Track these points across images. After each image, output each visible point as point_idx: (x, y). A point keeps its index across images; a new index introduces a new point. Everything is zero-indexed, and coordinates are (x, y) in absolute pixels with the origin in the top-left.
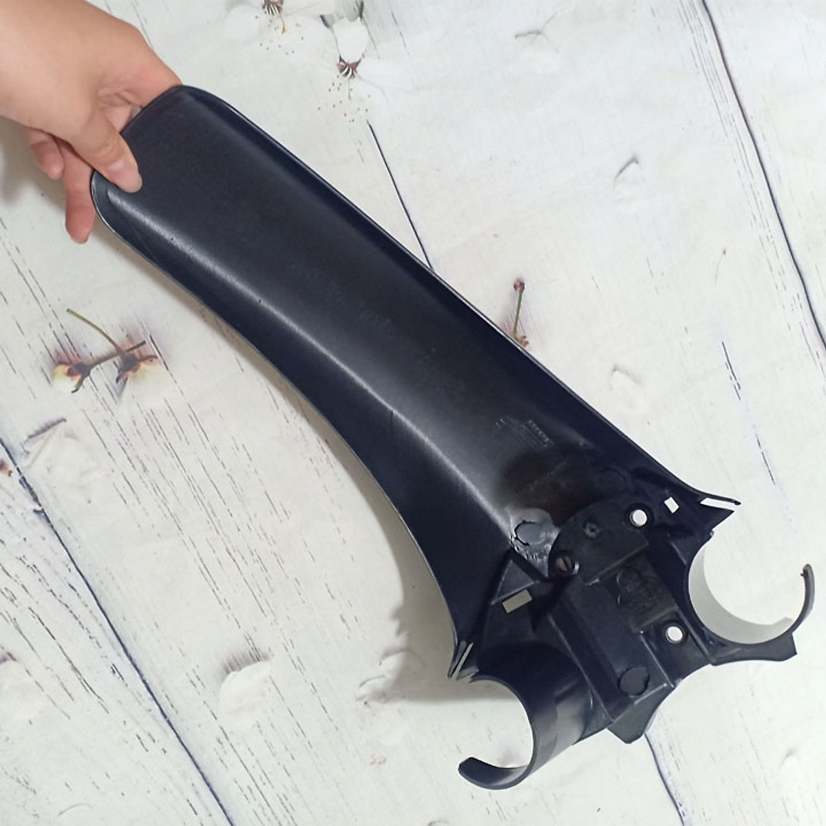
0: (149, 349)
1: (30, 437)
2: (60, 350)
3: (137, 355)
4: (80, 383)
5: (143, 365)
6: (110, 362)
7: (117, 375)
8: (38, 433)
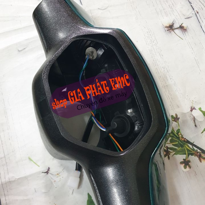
0: (166, 29)
1: (191, 17)
2: (185, 32)
3: (169, 28)
4: (182, 25)
5: (168, 26)
6: (175, 28)
7: (174, 25)
8: (190, 17)
